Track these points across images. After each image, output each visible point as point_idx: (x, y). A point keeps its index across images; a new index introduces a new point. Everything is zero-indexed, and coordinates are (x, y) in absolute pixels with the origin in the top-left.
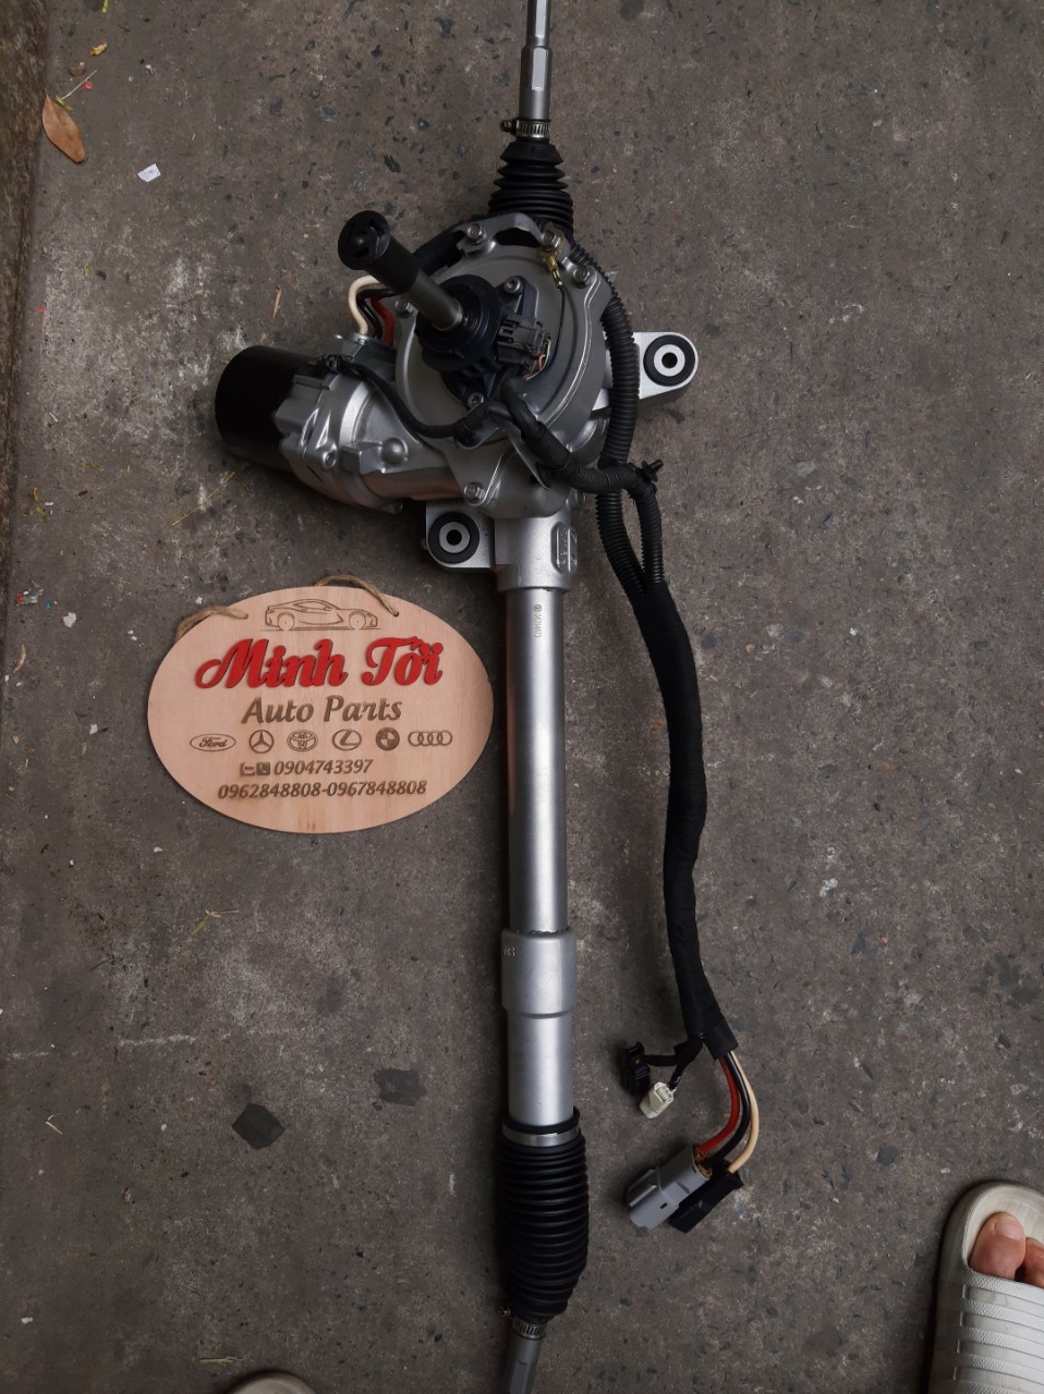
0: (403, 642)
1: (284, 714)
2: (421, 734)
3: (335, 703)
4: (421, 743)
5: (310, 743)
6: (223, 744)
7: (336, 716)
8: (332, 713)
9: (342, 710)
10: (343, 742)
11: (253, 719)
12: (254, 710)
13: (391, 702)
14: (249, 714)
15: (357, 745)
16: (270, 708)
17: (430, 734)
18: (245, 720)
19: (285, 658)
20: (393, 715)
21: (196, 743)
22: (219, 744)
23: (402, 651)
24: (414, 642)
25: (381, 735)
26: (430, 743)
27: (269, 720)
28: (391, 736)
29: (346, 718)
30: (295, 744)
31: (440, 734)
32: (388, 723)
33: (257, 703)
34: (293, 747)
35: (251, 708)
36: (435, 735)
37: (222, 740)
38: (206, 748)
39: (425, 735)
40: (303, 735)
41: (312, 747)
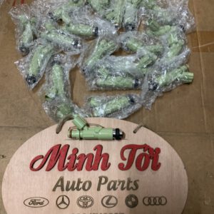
0: (140, 147)
1: (75, 186)
2: (149, 198)
3: (103, 180)
4: (150, 204)
5: (89, 203)
6: (42, 203)
7: (104, 187)
8: (102, 186)
9: (107, 184)
10: (107, 203)
11: (59, 189)
12: (60, 184)
13: (133, 180)
14: (57, 186)
15: (115, 205)
16: (68, 183)
17: (155, 198)
18: (54, 190)
19: (78, 155)
20: (134, 187)
21: (27, 203)
22: (40, 203)
23: (139, 152)
24: (145, 147)
25: (128, 199)
26: (155, 204)
27: (67, 190)
28: (133, 200)
29: (109, 189)
30: (81, 203)
31: (160, 198)
32: (132, 192)
33: (62, 179)
34: (80, 206)
35: (58, 182)
36: (157, 199)
37: (42, 200)
38: (32, 205)
39: (152, 199)
40: (85, 198)
41: (90, 206)
